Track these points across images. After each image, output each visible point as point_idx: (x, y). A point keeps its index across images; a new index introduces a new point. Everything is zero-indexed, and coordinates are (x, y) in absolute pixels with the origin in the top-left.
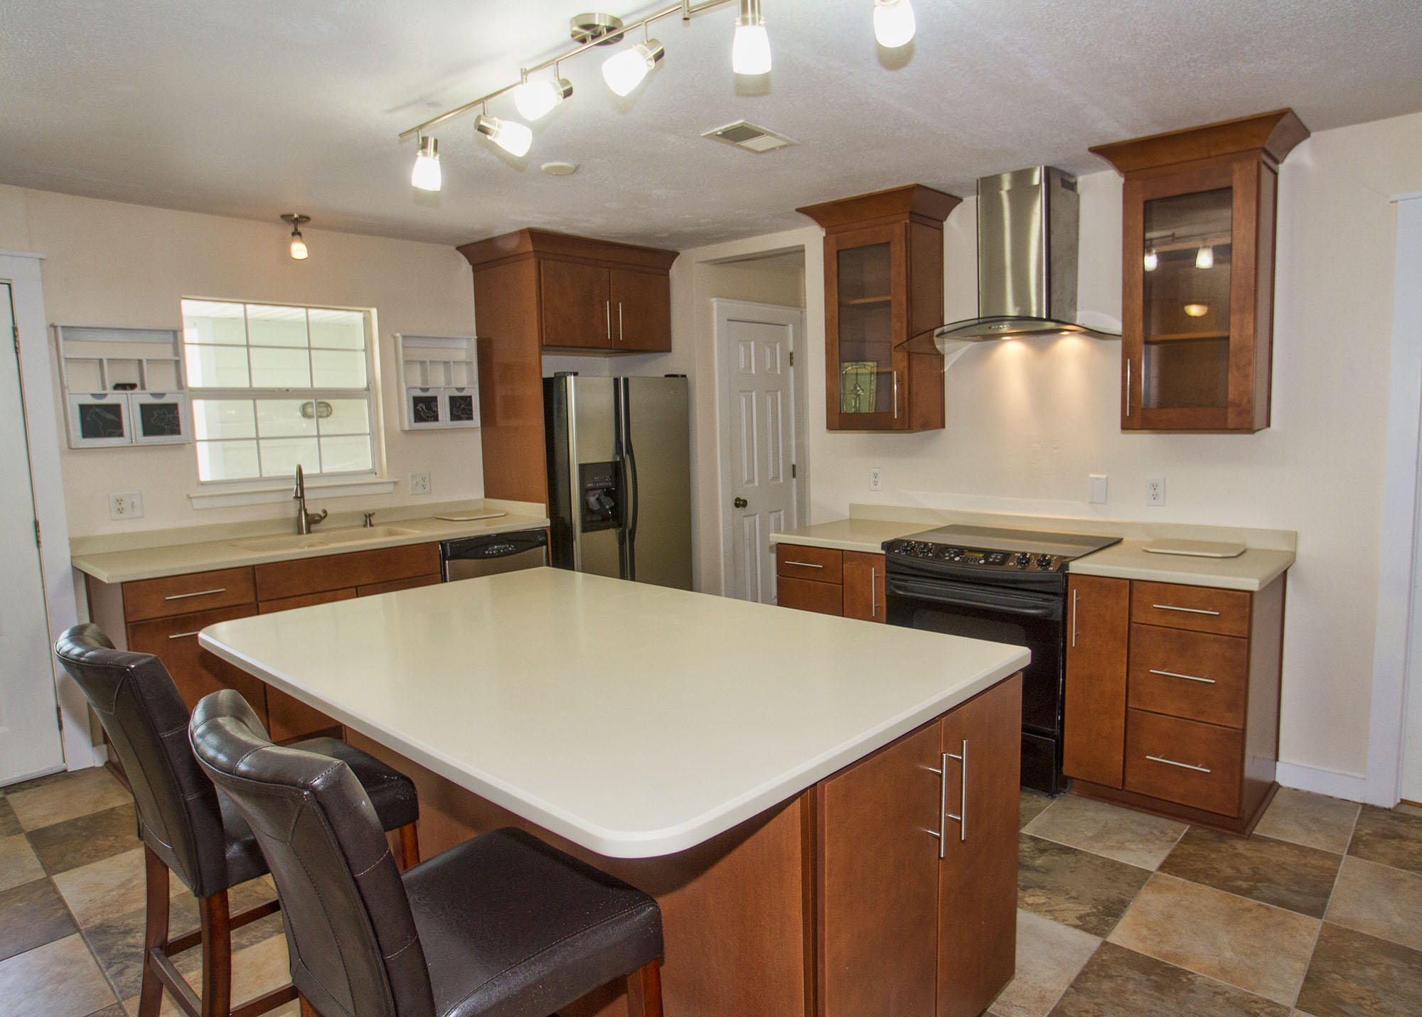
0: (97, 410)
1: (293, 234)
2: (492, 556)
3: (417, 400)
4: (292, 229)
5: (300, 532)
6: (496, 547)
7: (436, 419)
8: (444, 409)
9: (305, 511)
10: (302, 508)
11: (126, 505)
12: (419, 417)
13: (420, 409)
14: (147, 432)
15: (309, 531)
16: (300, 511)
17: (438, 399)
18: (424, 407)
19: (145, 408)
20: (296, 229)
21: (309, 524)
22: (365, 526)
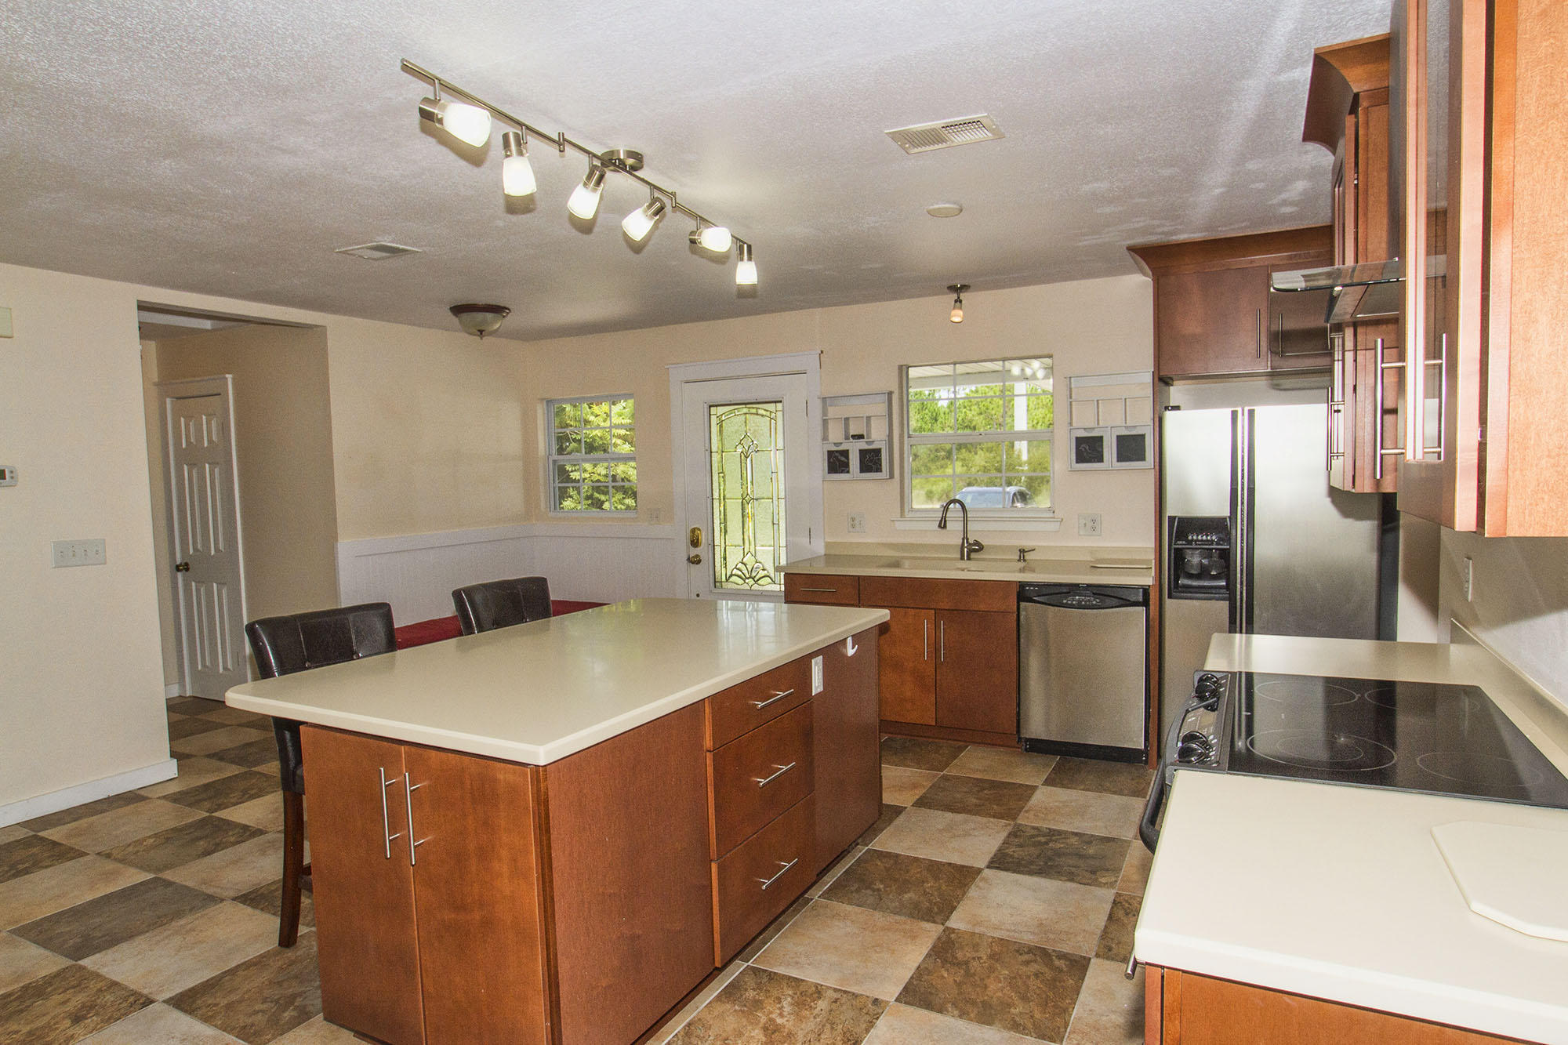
0: (837, 454)
1: (956, 301)
2: (1071, 606)
3: (1080, 441)
4: (955, 296)
5: (962, 558)
6: (1077, 597)
7: (1100, 459)
8: (1110, 450)
9: (967, 539)
10: (965, 538)
11: (856, 522)
12: (1081, 458)
13: (1083, 450)
14: (862, 471)
15: (969, 558)
16: (963, 539)
17: (1105, 439)
18: (1087, 448)
19: (862, 452)
20: (959, 298)
21: (970, 551)
22: (1019, 560)
